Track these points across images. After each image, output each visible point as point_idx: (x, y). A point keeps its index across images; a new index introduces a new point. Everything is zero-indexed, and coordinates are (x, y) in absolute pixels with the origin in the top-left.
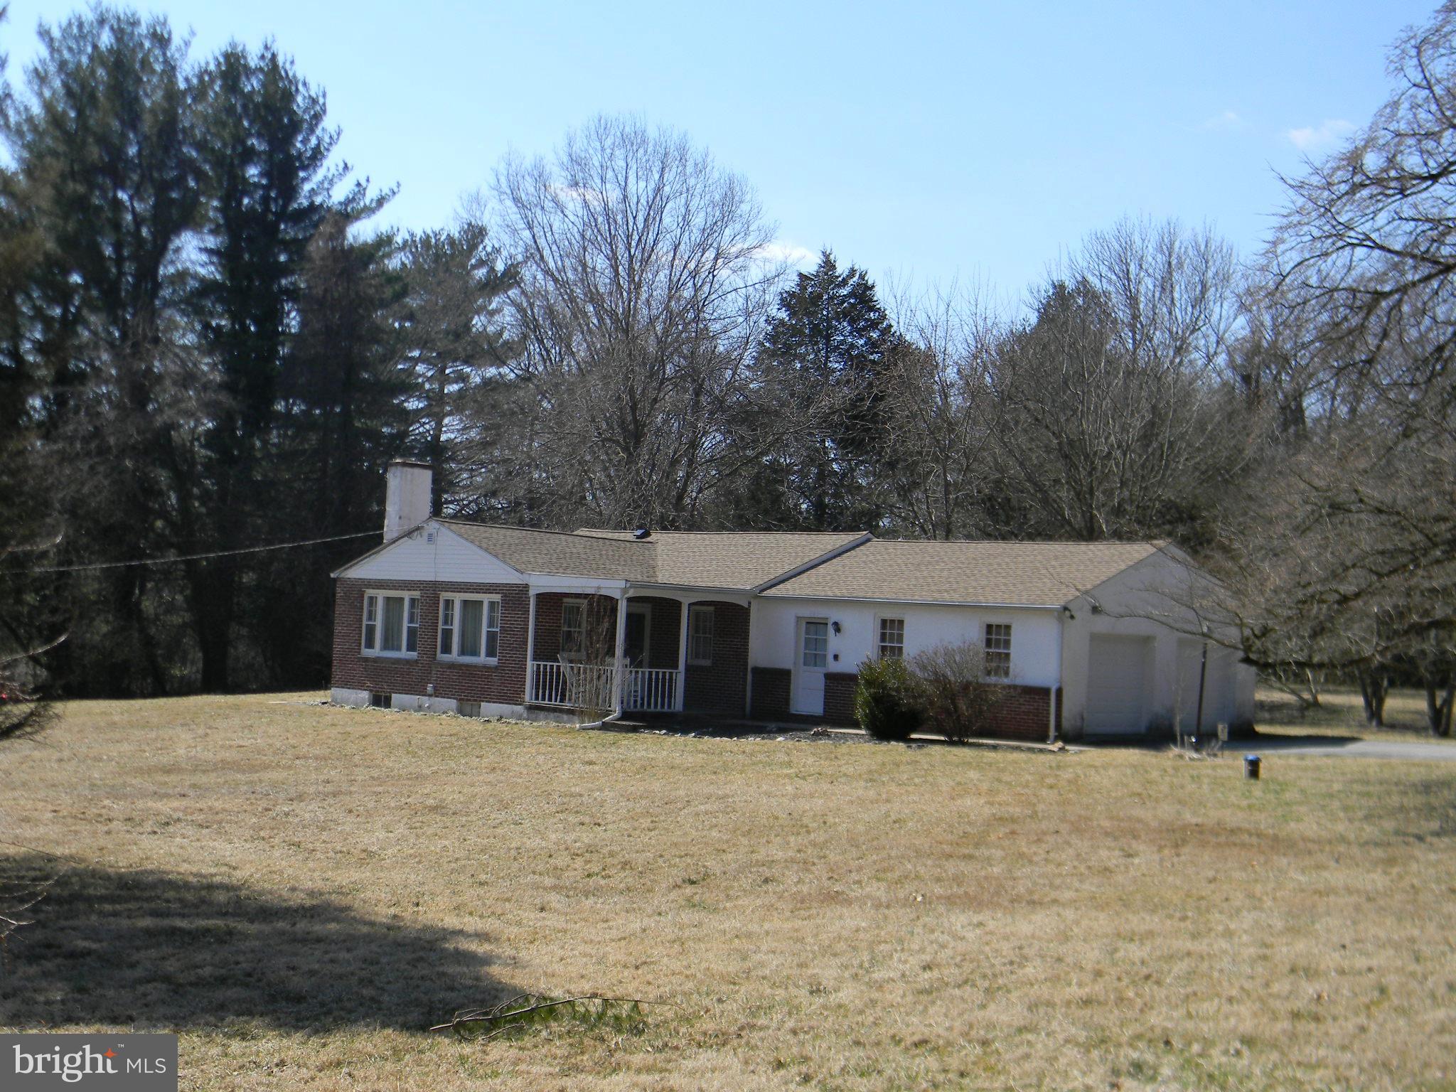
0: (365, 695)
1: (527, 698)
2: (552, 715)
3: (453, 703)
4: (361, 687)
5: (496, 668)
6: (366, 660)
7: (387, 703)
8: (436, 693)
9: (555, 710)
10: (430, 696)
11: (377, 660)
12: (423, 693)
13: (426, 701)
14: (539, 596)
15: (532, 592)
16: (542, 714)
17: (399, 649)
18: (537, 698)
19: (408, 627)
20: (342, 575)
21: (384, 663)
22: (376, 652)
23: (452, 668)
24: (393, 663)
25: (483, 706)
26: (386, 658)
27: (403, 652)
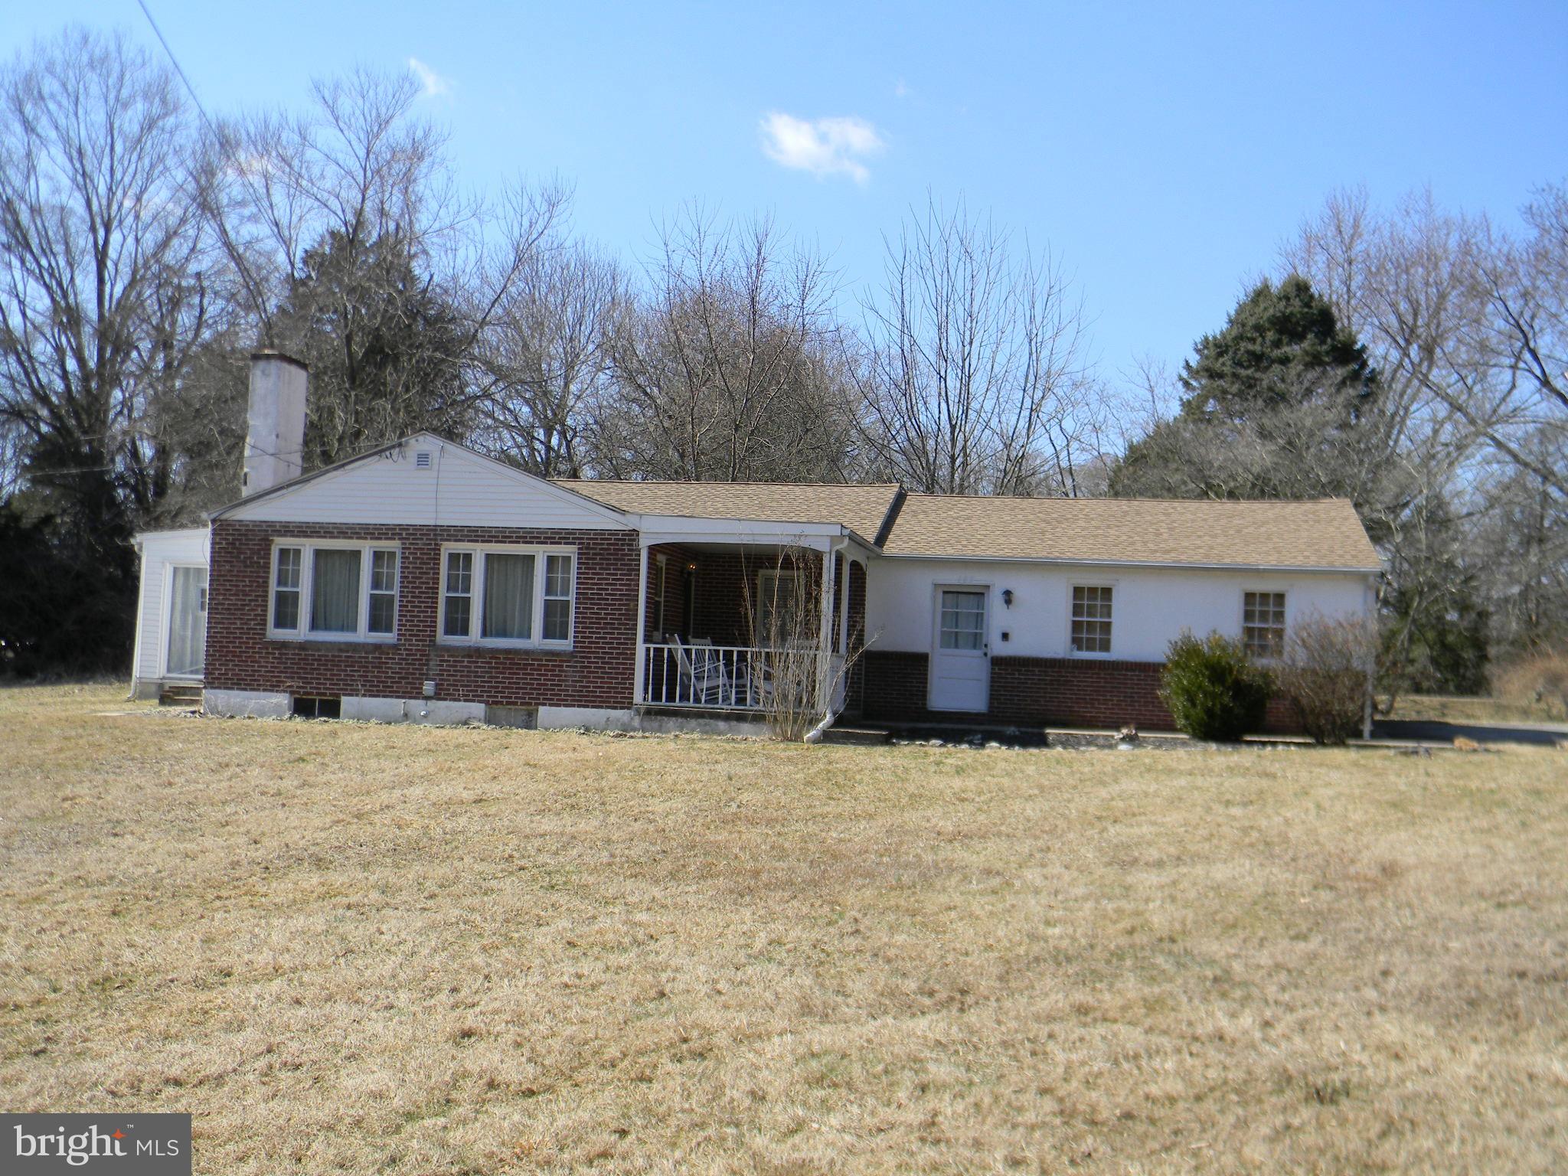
0: (283, 700)
1: (638, 696)
2: (693, 723)
3: (478, 709)
4: (274, 687)
5: (572, 654)
6: (283, 645)
7: (331, 709)
8: (438, 696)
9: (700, 715)
10: (427, 698)
11: (303, 646)
12: (416, 694)
13: (418, 706)
14: (653, 550)
15: (644, 543)
16: (671, 722)
17: (354, 628)
18: (657, 697)
19: (372, 595)
20: (224, 517)
21: (319, 650)
22: (302, 631)
23: (470, 656)
24: (341, 650)
25: (544, 712)
26: (322, 643)
27: (362, 634)
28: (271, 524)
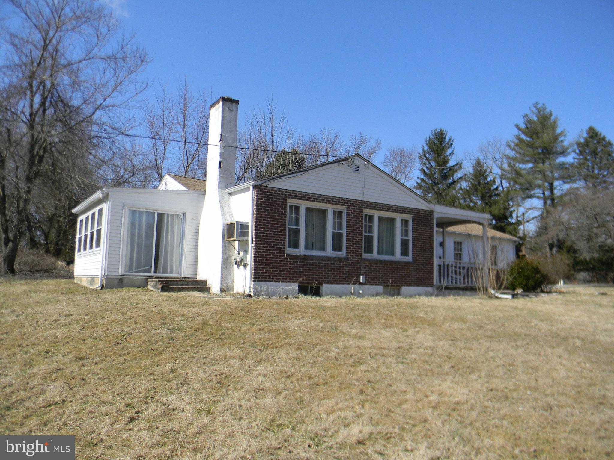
0: (295, 287)
1: (435, 281)
3: (380, 288)
4: (291, 280)
7: (316, 292)
8: (367, 283)
9: (455, 289)
11: (304, 258)
13: (357, 288)
14: (438, 220)
15: (435, 216)
16: (446, 292)
17: (326, 249)
19: (333, 232)
20: (264, 185)
21: (312, 260)
22: (301, 251)
23: (376, 264)
24: (322, 260)
25: (404, 289)
26: (315, 256)
27: (329, 252)
28: (288, 191)
